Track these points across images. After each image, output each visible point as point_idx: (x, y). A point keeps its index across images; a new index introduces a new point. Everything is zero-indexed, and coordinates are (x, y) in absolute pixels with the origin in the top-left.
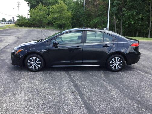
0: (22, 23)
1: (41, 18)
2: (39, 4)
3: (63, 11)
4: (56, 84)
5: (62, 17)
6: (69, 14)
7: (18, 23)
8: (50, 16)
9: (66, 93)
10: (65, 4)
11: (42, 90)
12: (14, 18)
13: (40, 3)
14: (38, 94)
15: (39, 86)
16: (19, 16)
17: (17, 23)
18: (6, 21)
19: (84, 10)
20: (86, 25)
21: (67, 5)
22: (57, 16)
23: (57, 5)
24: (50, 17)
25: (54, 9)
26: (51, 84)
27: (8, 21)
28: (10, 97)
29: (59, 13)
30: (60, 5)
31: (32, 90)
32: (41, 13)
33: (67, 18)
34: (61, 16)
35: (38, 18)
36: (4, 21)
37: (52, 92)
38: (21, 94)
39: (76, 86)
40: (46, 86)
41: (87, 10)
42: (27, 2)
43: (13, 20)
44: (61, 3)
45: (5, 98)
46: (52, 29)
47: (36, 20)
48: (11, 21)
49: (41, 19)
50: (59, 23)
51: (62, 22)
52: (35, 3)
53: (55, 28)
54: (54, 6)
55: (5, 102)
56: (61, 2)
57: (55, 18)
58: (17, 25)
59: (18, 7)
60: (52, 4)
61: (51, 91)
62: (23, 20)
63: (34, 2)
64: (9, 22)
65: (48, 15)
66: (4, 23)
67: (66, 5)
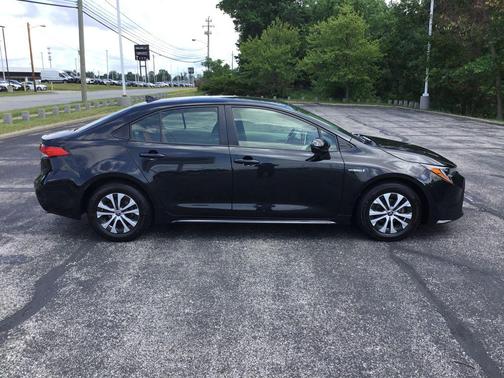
0: (217, 84)
1: (275, 68)
2: (273, 22)
3: (352, 40)
4: (377, 315)
5: (347, 61)
6: (373, 48)
7: (206, 85)
8: (305, 60)
9: (428, 362)
10: (360, 15)
11: (328, 334)
12: (191, 70)
13: (277, 19)
14: (318, 349)
15: (313, 315)
16: (208, 63)
17: (203, 84)
18: (168, 78)
19: (430, 33)
20: (433, 86)
21: (365, 18)
22: (329, 56)
23: (333, 22)
24: (307, 61)
25: (319, 33)
26: (358, 311)
27: (175, 79)
28: (220, 347)
29: (337, 48)
30: (341, 19)
31: (292, 329)
32: (278, 50)
33: (365, 62)
34: (345, 55)
35: (267, 66)
36: (164, 77)
37: (368, 349)
38: (255, 338)
39: (461, 335)
40: (340, 318)
41: (443, 33)
42: (232, 17)
43: (188, 75)
44: (345, 14)
45: (205, 350)
46: (309, 103)
47: (261, 74)
48: (182, 78)
49: (277, 70)
50: (335, 79)
51: (345, 75)
52: (259, 20)
53: (320, 100)
54: (322, 26)
55: (206, 366)
56: (347, 8)
57: (324, 65)
58: (203, 90)
59: (207, 33)
60: (316, 19)
61: (364, 345)
62: (221, 74)
63: (253, 17)
64: (179, 83)
65: (301, 54)
66: (163, 84)
67: (361, 18)
